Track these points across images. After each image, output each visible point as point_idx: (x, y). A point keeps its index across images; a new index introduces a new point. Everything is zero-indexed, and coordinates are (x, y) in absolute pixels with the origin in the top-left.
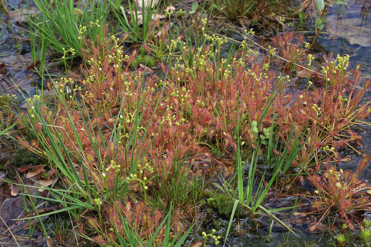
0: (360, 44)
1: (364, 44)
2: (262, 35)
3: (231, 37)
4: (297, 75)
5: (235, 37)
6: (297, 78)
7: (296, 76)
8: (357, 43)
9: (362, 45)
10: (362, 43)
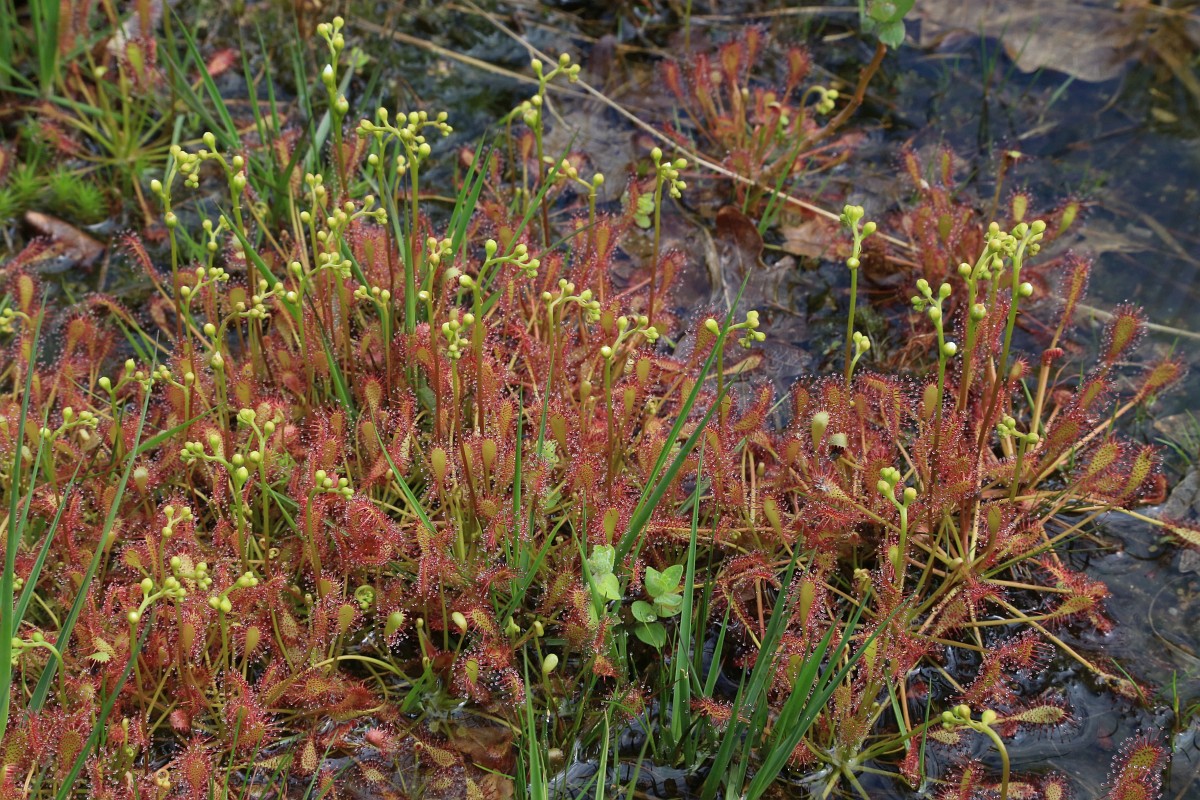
0: (1063, 68)
1: (1081, 69)
2: (615, 30)
3: (466, 47)
4: (785, 247)
5: (488, 48)
6: (786, 262)
7: (781, 255)
8: (1051, 65)
9: (1075, 73)
10: (1070, 64)
